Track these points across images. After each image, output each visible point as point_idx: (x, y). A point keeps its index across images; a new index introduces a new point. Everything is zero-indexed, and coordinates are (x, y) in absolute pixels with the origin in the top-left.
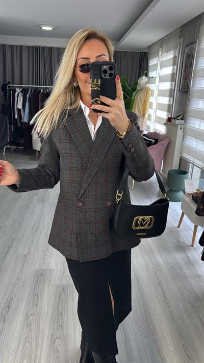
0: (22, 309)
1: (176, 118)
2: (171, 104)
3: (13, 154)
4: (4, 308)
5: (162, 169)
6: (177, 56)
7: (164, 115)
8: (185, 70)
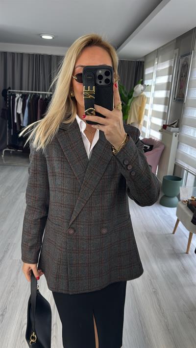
1: (171, 126)
2: (166, 112)
3: (12, 157)
6: (173, 65)
7: (159, 122)
8: (180, 80)
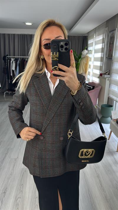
0: (13, 194)
1: (105, 74)
2: (102, 66)
3: (10, 96)
4: (2, 193)
5: (97, 103)
6: (105, 38)
7: (98, 72)
8: (109, 46)
